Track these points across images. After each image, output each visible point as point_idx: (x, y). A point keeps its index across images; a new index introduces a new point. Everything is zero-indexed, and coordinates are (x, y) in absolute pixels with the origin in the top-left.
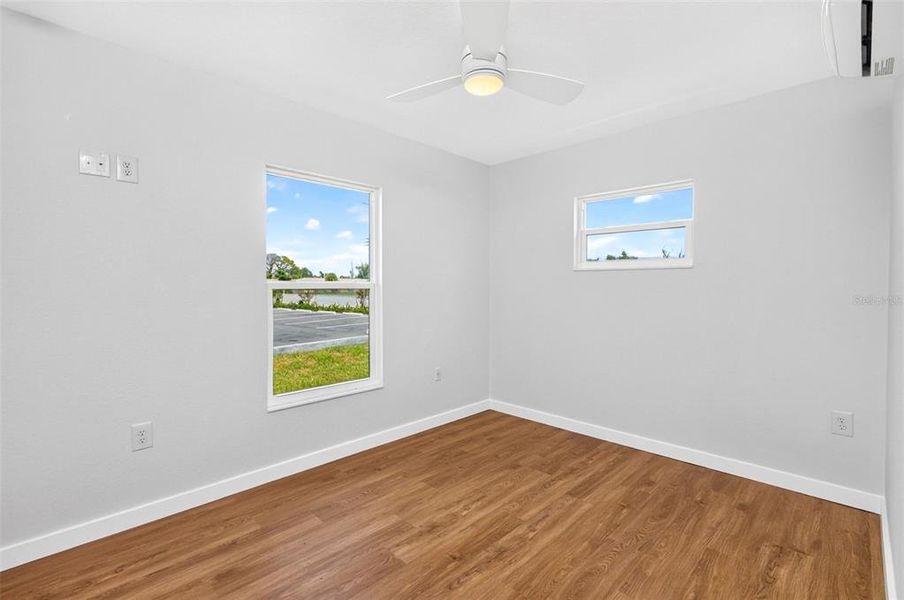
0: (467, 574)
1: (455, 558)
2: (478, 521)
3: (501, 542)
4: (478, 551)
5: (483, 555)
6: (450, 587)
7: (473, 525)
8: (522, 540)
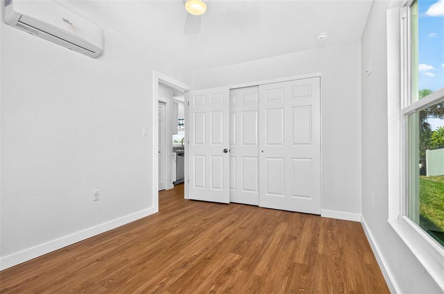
0: (201, 254)
1: (209, 259)
2: (201, 283)
3: (184, 271)
4: (198, 264)
5: (195, 262)
6: (207, 249)
7: (204, 279)
8: (171, 275)
